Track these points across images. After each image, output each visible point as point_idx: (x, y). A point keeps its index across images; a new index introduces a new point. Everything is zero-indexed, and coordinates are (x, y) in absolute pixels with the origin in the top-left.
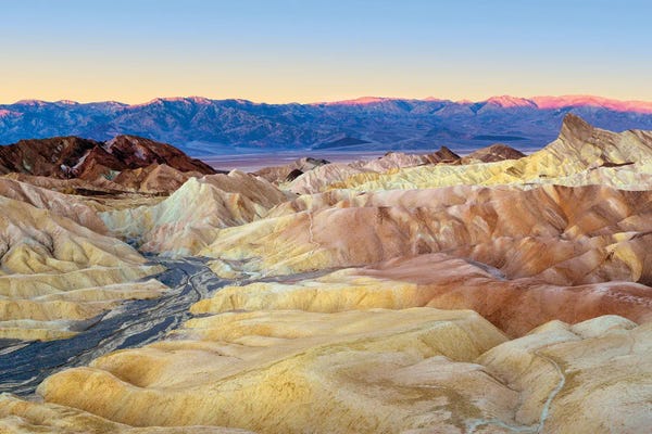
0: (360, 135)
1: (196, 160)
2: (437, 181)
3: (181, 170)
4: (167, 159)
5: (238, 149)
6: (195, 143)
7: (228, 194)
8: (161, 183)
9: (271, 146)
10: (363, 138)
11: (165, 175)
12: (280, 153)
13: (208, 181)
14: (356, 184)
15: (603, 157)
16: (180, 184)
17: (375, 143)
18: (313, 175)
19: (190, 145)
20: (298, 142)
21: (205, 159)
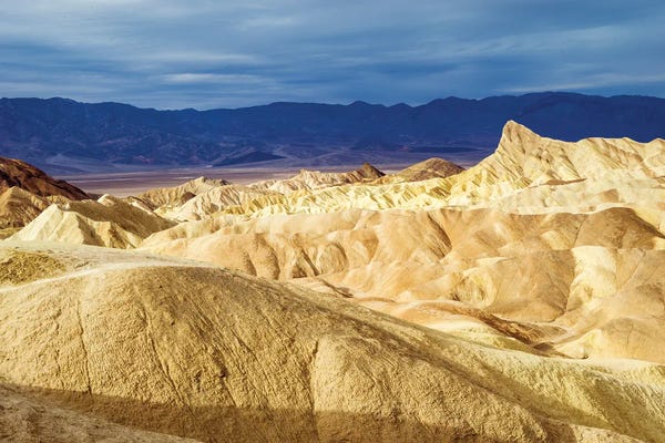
0: (272, 148)
1: (61, 182)
2: (348, 205)
3: (39, 194)
4: (22, 180)
5: (117, 166)
6: (59, 158)
7: (96, 223)
8: (11, 210)
9: (161, 163)
10: (276, 152)
11: (17, 201)
12: (172, 171)
13: (73, 208)
14: (255, 208)
15: (550, 173)
16: (38, 211)
17: (290, 157)
18: (206, 199)
19: (51, 161)
20: (195, 157)
21: (71, 179)
